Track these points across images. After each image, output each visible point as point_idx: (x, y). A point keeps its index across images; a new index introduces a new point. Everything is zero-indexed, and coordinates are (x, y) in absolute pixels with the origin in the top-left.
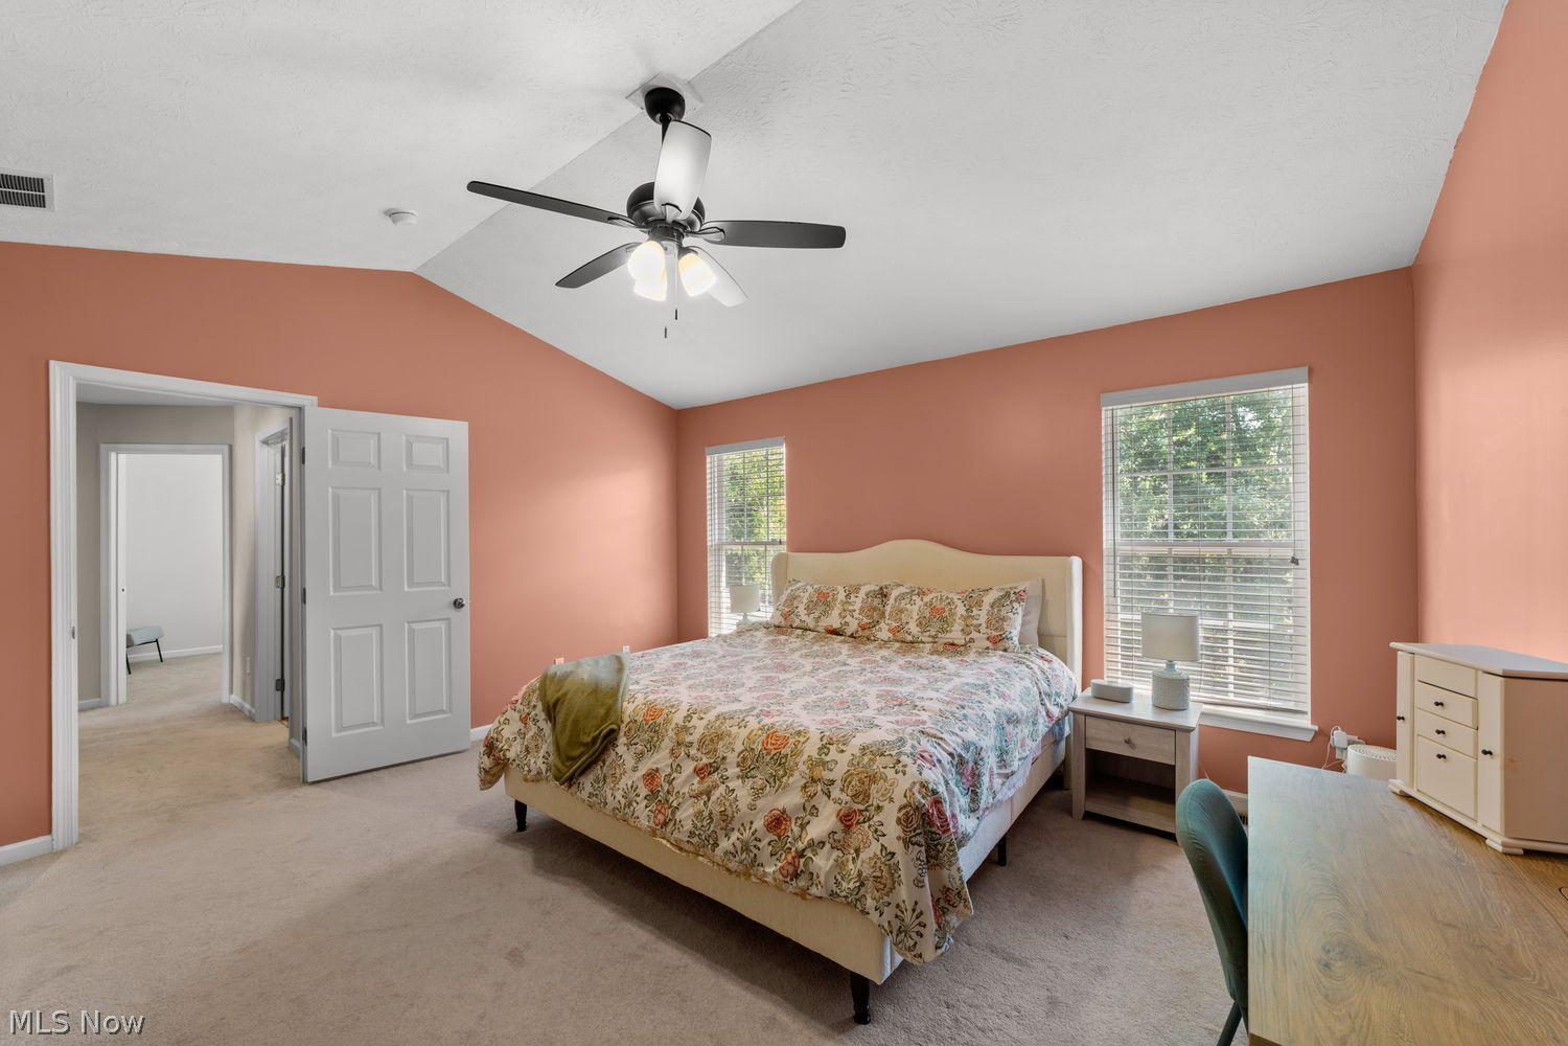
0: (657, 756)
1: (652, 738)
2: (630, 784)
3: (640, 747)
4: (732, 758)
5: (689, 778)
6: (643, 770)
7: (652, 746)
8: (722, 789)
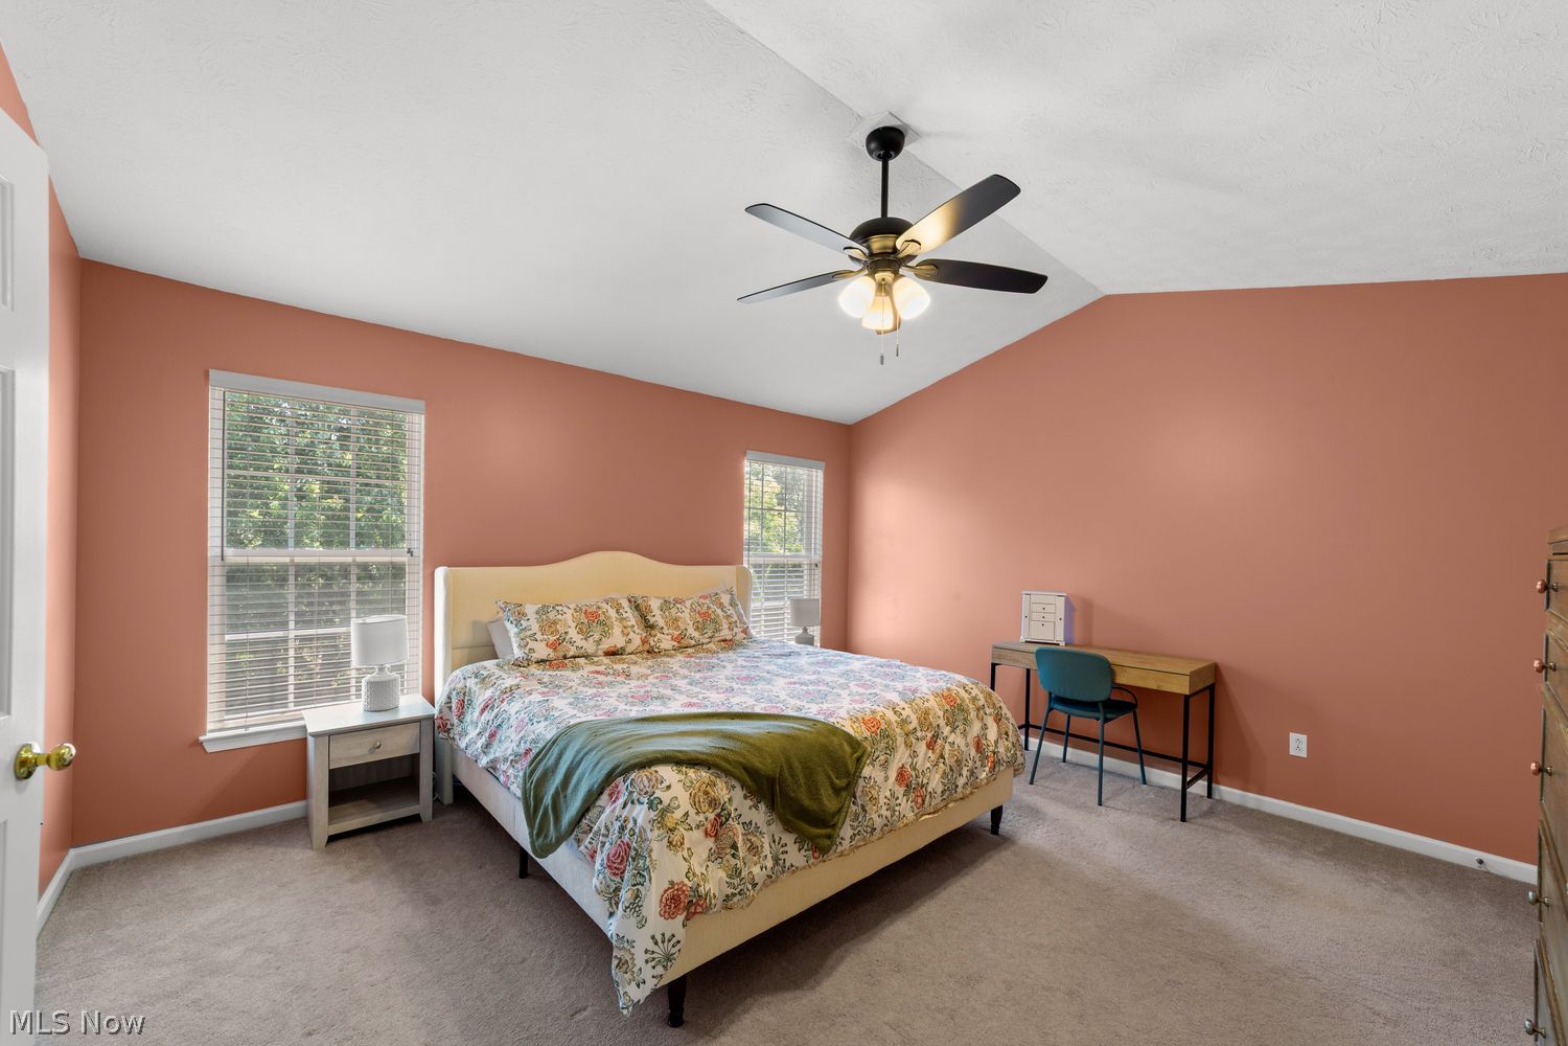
0: (898, 756)
1: (887, 743)
2: (888, 794)
3: (882, 758)
4: (942, 722)
5: (926, 753)
6: (893, 775)
7: (891, 749)
8: (947, 747)
